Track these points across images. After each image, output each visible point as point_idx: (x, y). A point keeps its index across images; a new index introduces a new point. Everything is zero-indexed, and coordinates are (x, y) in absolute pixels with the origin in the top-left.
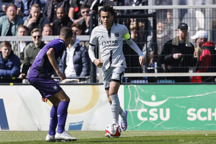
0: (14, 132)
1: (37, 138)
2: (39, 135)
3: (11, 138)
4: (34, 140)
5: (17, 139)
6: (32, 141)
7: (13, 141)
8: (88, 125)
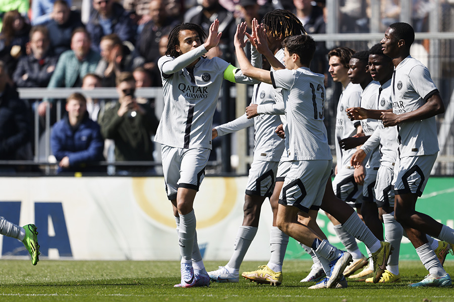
0: (83, 262)
1: (127, 274)
2: (129, 268)
3: (81, 274)
4: (123, 277)
5: (92, 276)
6: (119, 280)
7: (85, 279)
8: (217, 249)
